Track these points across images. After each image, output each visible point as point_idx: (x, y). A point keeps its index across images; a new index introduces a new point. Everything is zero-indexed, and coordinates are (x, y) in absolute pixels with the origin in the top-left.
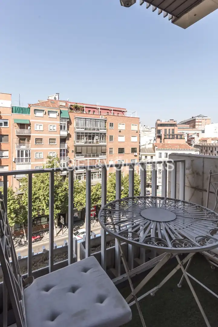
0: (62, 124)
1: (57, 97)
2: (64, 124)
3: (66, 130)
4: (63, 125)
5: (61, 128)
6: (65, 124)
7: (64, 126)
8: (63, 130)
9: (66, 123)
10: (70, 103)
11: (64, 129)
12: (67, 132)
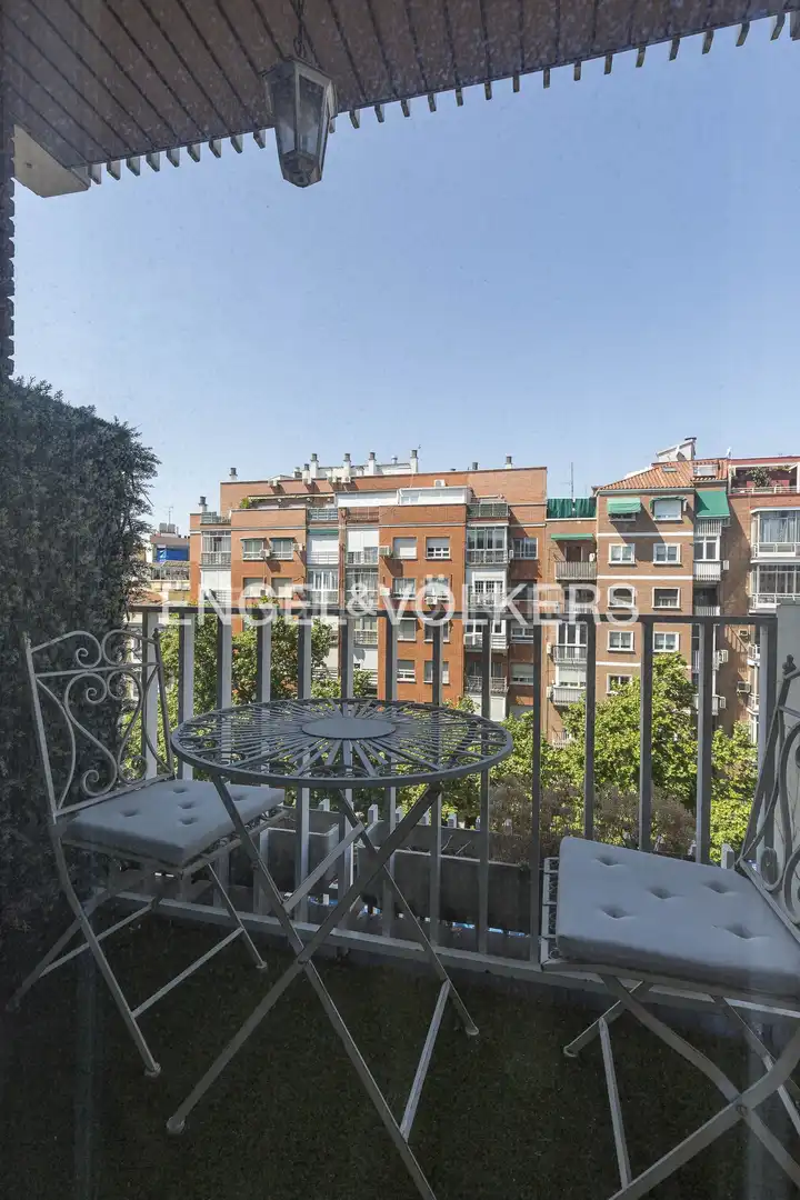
0: (702, 538)
1: (687, 452)
2: (708, 538)
3: (717, 559)
4: (705, 542)
5: (698, 554)
6: (715, 538)
7: (711, 547)
8: (705, 559)
9: (718, 534)
10: (735, 461)
11: (711, 554)
12: (719, 567)
